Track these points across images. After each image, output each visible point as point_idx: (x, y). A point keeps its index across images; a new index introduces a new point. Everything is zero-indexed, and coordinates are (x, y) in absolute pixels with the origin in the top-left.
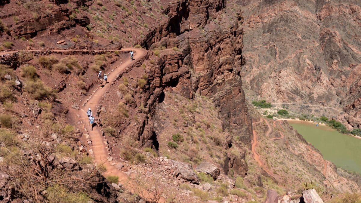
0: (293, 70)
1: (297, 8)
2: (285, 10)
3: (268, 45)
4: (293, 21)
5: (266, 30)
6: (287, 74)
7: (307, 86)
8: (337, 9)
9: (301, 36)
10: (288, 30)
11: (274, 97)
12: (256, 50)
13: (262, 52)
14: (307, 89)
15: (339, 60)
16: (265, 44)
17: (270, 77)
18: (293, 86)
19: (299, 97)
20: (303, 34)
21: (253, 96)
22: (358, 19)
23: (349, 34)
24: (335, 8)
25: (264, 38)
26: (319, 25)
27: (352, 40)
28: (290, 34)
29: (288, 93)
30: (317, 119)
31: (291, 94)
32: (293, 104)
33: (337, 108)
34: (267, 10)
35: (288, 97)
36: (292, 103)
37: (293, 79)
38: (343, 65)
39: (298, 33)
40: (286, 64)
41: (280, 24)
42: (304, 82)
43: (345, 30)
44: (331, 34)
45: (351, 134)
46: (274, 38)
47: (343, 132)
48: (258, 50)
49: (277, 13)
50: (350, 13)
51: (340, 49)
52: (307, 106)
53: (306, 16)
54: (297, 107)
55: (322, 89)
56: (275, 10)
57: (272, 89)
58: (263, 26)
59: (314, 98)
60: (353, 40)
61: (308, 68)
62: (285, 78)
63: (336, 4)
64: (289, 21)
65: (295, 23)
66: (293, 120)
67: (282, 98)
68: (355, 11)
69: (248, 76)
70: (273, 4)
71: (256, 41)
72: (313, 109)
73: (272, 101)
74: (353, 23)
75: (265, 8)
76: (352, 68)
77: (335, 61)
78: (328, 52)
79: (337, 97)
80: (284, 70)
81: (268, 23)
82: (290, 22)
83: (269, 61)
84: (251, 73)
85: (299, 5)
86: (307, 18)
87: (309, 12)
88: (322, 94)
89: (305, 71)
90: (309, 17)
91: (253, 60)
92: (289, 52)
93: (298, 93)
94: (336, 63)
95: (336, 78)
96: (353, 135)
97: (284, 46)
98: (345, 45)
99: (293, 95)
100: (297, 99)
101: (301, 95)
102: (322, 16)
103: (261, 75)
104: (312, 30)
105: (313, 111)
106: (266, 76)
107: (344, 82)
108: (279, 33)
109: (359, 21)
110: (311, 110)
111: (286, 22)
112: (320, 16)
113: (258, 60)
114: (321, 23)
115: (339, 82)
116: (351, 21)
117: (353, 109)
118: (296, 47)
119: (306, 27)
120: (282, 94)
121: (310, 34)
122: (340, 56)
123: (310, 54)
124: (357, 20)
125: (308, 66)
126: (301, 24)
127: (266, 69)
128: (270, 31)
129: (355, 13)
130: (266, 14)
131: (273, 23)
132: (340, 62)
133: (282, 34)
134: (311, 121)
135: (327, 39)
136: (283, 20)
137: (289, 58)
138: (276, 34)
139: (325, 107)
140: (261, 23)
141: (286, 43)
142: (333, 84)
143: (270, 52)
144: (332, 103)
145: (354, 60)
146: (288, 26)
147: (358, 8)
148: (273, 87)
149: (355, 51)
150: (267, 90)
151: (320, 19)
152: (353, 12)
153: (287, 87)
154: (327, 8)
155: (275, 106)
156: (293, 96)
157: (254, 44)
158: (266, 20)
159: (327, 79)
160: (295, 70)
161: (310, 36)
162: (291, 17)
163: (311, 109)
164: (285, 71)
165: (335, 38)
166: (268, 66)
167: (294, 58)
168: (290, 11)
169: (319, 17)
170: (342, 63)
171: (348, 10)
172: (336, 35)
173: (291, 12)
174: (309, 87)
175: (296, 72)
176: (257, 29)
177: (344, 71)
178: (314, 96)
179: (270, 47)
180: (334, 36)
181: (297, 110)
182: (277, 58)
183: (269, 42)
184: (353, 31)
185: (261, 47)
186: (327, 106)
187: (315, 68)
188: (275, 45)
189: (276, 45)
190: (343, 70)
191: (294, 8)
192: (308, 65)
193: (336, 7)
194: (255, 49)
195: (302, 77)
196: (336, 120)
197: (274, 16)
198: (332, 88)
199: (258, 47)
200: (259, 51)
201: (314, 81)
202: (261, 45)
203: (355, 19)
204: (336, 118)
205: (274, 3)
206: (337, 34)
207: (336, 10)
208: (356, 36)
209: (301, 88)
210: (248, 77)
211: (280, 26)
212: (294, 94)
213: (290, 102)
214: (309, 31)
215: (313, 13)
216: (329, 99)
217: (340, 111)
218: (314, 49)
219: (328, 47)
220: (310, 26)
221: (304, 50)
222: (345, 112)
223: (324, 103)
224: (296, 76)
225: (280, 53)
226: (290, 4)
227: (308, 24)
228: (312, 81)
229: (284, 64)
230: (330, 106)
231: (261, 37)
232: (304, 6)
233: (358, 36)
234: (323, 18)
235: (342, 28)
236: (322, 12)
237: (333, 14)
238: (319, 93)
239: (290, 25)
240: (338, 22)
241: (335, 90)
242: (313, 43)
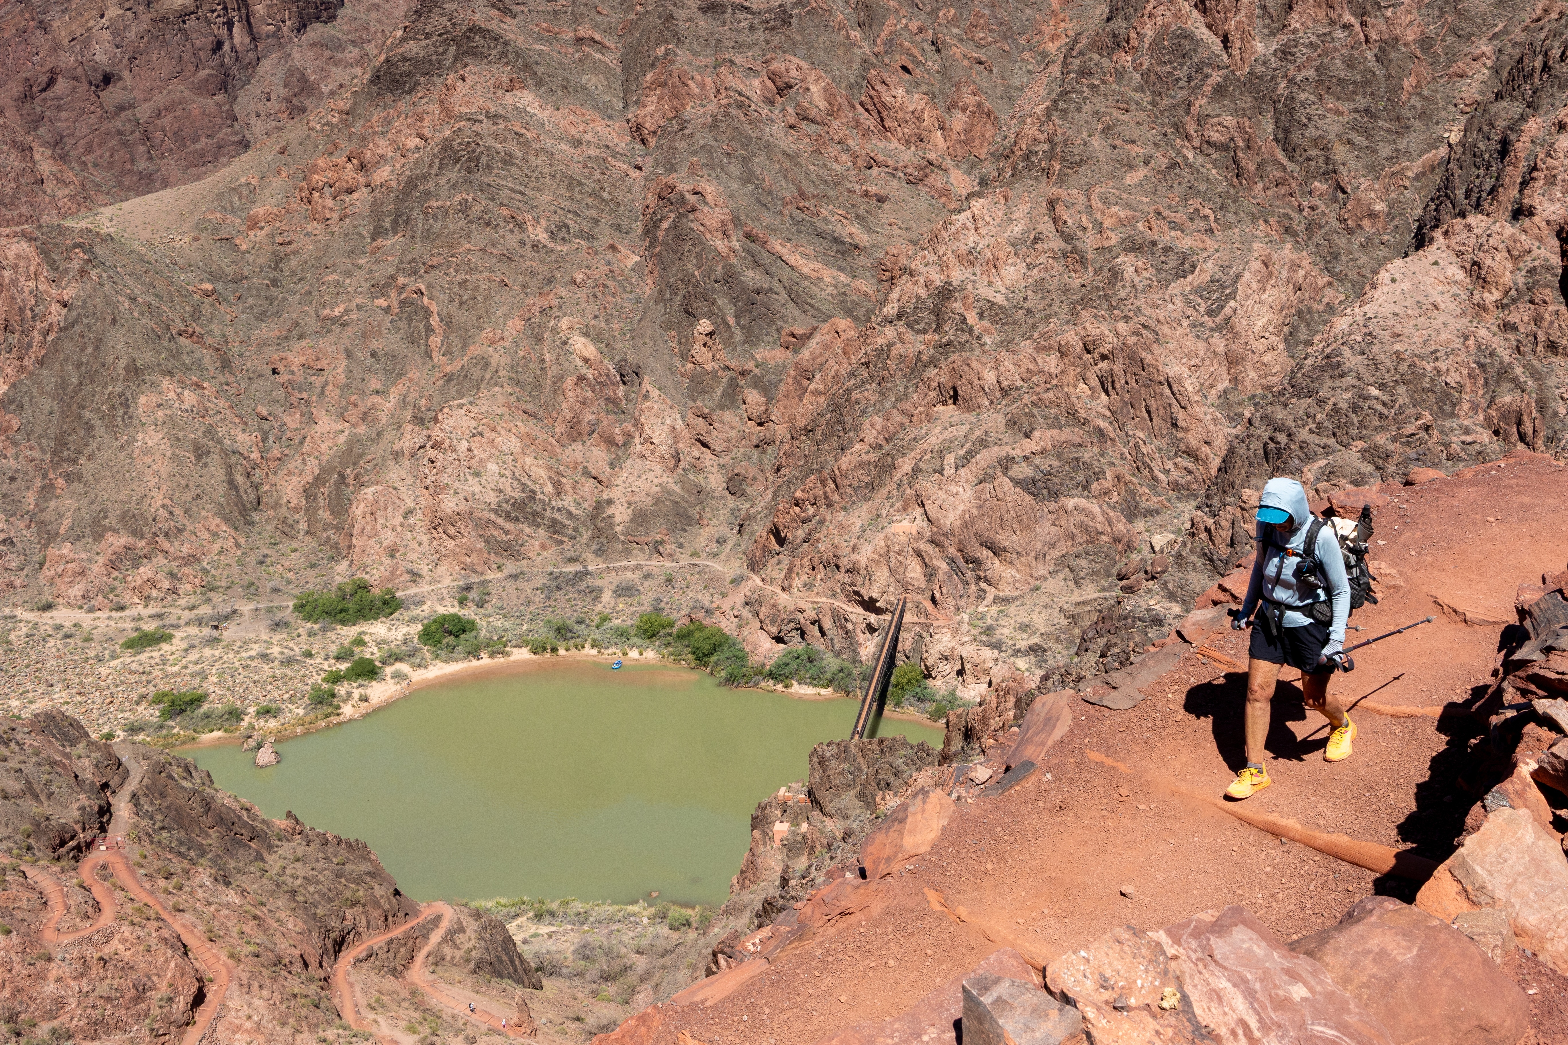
0: (512, 399)
1: (526, 99)
2: (464, 110)
3: (393, 294)
4: (504, 162)
5: (387, 223)
6: (473, 423)
7: (586, 473)
8: (709, 81)
9: (547, 230)
10: (479, 208)
11: (414, 556)
12: (336, 329)
13: (364, 335)
14: (588, 486)
15: (731, 321)
16: (379, 289)
17: (397, 455)
18: (506, 484)
19: (541, 531)
20: (555, 218)
21: (313, 566)
22: (805, 118)
23: (771, 193)
24: (698, 77)
25: (378, 261)
26: (640, 168)
27: (787, 219)
28: (488, 224)
29: (481, 525)
30: (622, 634)
31: (501, 521)
32: (514, 577)
33: (723, 557)
34: (388, 121)
35: (487, 541)
36: (510, 567)
37: (510, 443)
38: (751, 339)
39: (528, 217)
40: (477, 373)
41: (443, 181)
42: (568, 451)
43: (747, 178)
44: (682, 200)
45: (771, 683)
46: (416, 253)
47: (731, 680)
48: (343, 325)
49: (426, 132)
50: (769, 95)
51: (728, 267)
52: (577, 574)
53: (573, 131)
54: (528, 587)
55: (651, 476)
56: (421, 120)
57: (409, 512)
58: (374, 203)
59: (612, 526)
60: (792, 217)
61: (581, 378)
62: (464, 445)
63: (703, 61)
64: (484, 160)
65: (514, 170)
66: (500, 660)
67: (454, 553)
68: (790, 86)
69: (291, 466)
70: (410, 91)
71: (338, 284)
72: (608, 583)
73: (407, 577)
74: (784, 141)
75: (377, 116)
76: (795, 352)
77: (704, 325)
78: (674, 290)
79: (731, 502)
80: (461, 406)
81: (394, 184)
82: (489, 167)
83: (400, 375)
84: (306, 448)
85: (539, 83)
86: (577, 143)
87: (589, 114)
88: (649, 501)
89: (569, 394)
90: (588, 137)
91: (317, 381)
92: (487, 311)
93: (535, 514)
94: (710, 334)
95: (722, 407)
96: (780, 687)
97: (466, 288)
98: (755, 247)
99: (508, 526)
100: (533, 547)
101: (554, 522)
102: (647, 125)
103: (356, 451)
104: (606, 195)
105: (607, 596)
106: (377, 451)
107: (760, 424)
108: (437, 226)
109: (814, 127)
110: (595, 593)
111: (469, 170)
112: (639, 128)
113: (342, 379)
114: (647, 159)
115: (738, 425)
116: (776, 133)
117: (777, 547)
118: (524, 286)
119: (571, 182)
120: (452, 531)
121: (594, 213)
122: (734, 301)
123: (592, 309)
124: (803, 125)
125: (584, 371)
126: (548, 170)
127: (384, 418)
128: (401, 221)
129: (792, 92)
130: (382, 142)
131: (411, 183)
132: (737, 331)
133: (452, 227)
134: (589, 651)
135: (665, 225)
136: (456, 161)
137: (492, 342)
138: (429, 236)
139: (668, 564)
140: (363, 193)
141: (473, 270)
142: (708, 439)
143: (404, 326)
144: (703, 537)
145: (797, 313)
146: (481, 185)
147: (798, 68)
148: (410, 504)
149: (805, 270)
150: (381, 521)
151: (643, 142)
152: (780, 91)
153: (477, 489)
154: (664, 85)
155: (421, 603)
156: (507, 532)
157: (327, 297)
158: (383, 174)
159: (673, 418)
160: (518, 400)
161: (597, 222)
162: (492, 143)
163: (598, 583)
164: (463, 411)
165: (698, 214)
166: (393, 398)
167: (516, 342)
168: (487, 116)
169: (637, 131)
170: (748, 331)
171: (756, 83)
172: (706, 203)
173: (494, 118)
174: (594, 473)
175: (529, 407)
176: (348, 220)
177: (757, 371)
178: (612, 516)
179: (403, 304)
180: (693, 210)
181: (529, 603)
182: (435, 355)
183: (393, 278)
184: (786, 178)
185: (359, 307)
186: (678, 555)
187: (622, 375)
188: (423, 288)
189: (430, 286)
190: (750, 365)
191: (509, 99)
192: (580, 363)
193: (700, 73)
194: (334, 320)
195: (558, 430)
196: (706, 622)
197: (417, 148)
198: (708, 463)
199: (346, 311)
200: (349, 331)
201: (620, 440)
202: (359, 300)
203: (792, 119)
204: (710, 613)
205: (417, 84)
206: (709, 198)
207: (702, 86)
208: (803, 196)
209: (549, 488)
210: (290, 473)
211: (443, 193)
212: (517, 520)
213: (499, 568)
214: (590, 200)
215: (610, 117)
216: (688, 517)
217: (735, 567)
218: (611, 284)
219: (673, 263)
220: (597, 175)
221: (564, 292)
222: (753, 570)
223: (662, 542)
224: (524, 426)
225: (448, 322)
226: (493, 81)
227: (585, 167)
228: (610, 442)
229: (465, 375)
230: (695, 554)
231: (362, 262)
232: (564, 87)
233: (814, 196)
234: (654, 132)
235: (735, 169)
236: (645, 106)
237: (689, 110)
238: (636, 499)
239: (491, 179)
240: (712, 143)
241: (721, 467)
242: (609, 255)
